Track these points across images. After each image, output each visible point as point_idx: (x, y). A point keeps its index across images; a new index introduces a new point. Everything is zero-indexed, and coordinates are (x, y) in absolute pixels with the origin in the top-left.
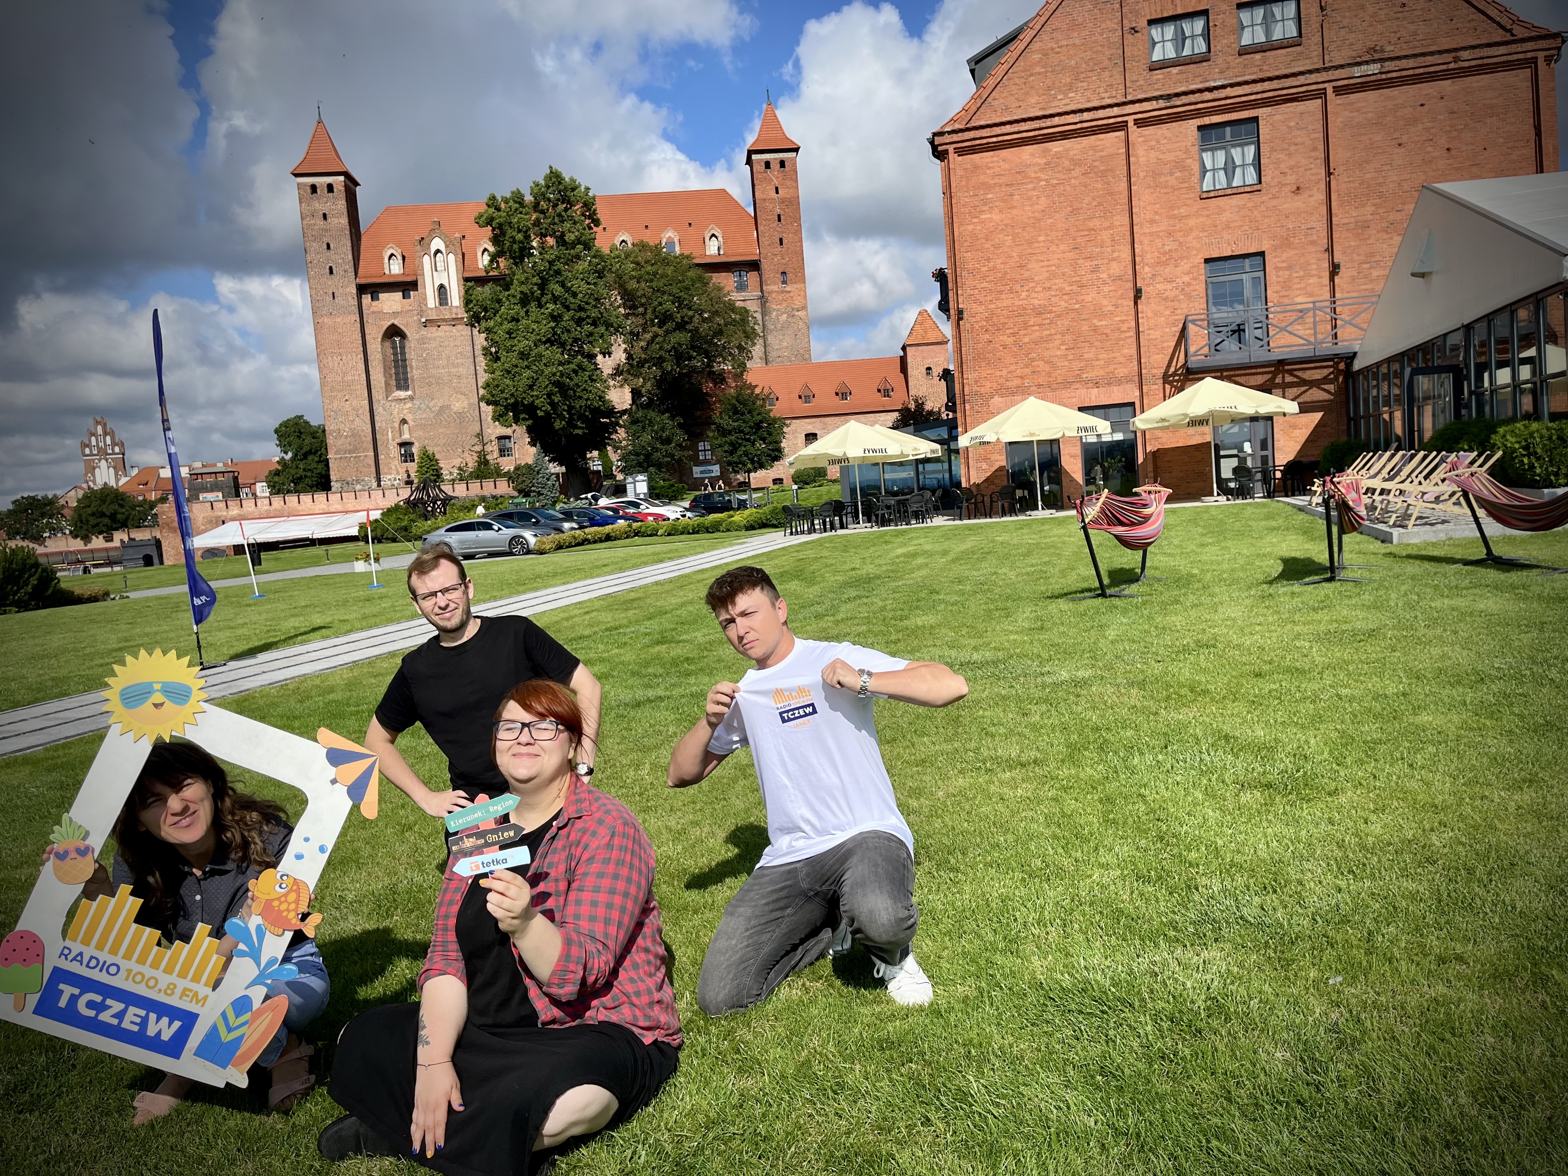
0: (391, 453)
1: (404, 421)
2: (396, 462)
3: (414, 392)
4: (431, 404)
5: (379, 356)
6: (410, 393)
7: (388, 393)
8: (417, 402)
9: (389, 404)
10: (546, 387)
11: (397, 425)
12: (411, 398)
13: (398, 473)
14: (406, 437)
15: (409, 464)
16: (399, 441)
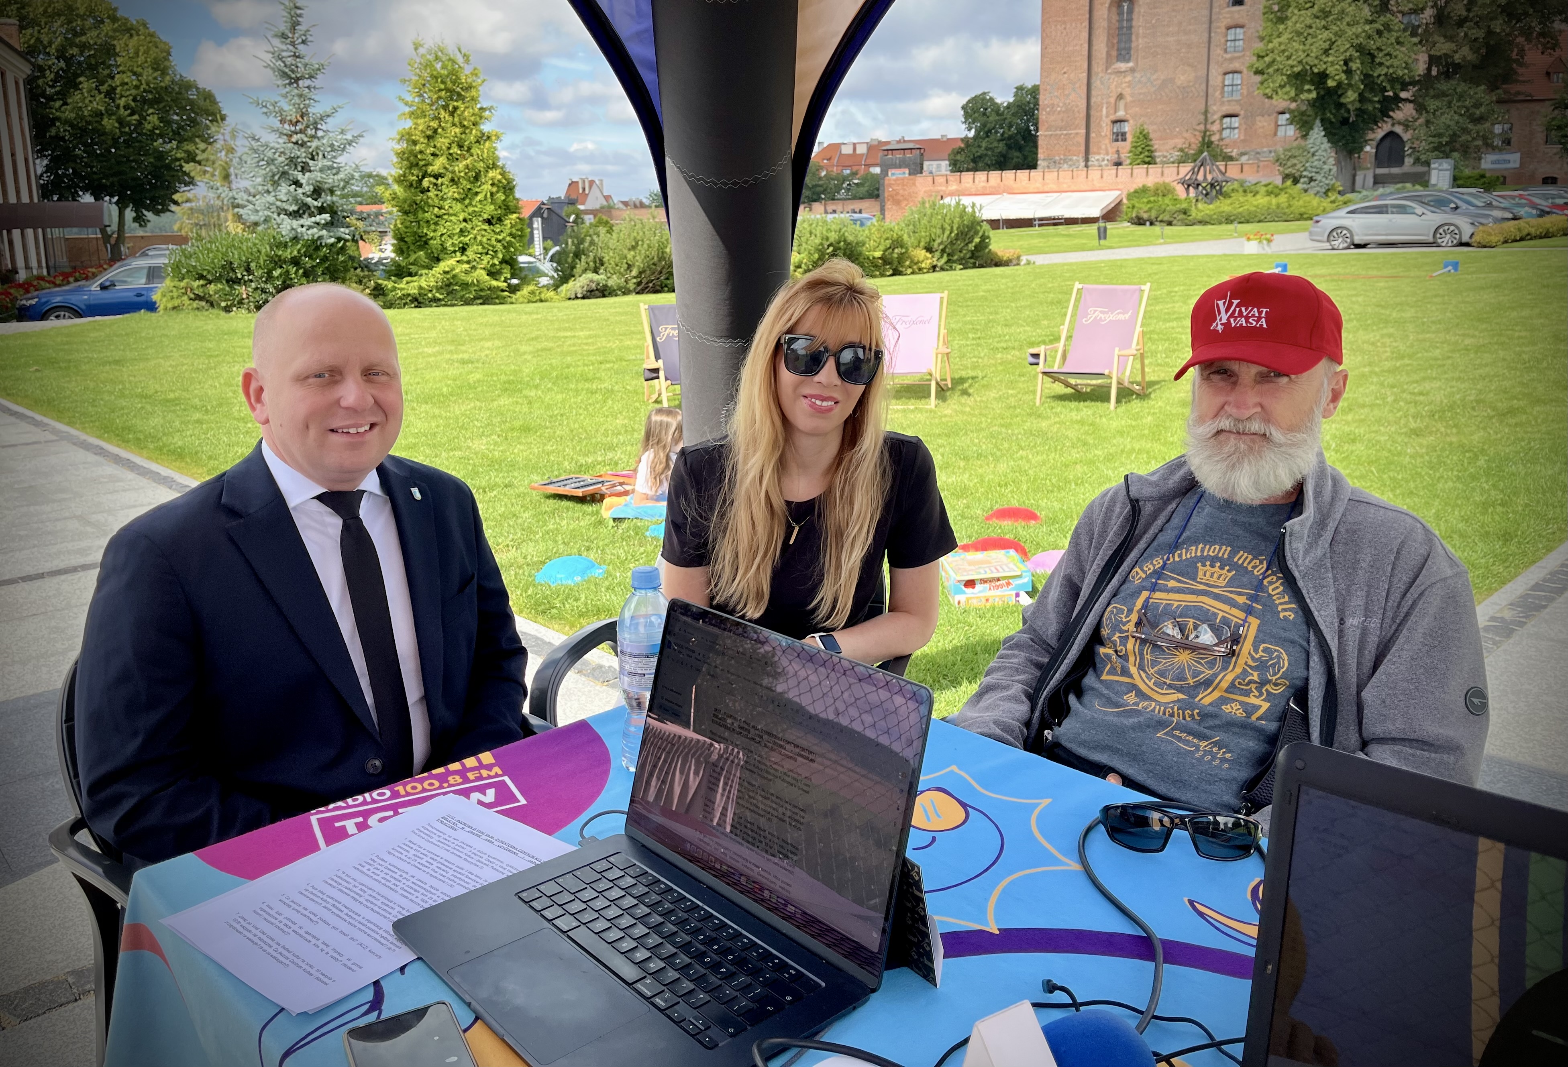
0: (1104, 129)
1: (1120, 97)
2: (1107, 141)
3: (1137, 63)
4: (1155, 77)
5: (1104, 24)
6: (1131, 64)
7: (1108, 64)
8: (1137, 75)
9: (1107, 77)
10: (1346, 51)
11: (1112, 100)
12: (1132, 70)
13: (1107, 154)
14: (1121, 114)
15: (1120, 143)
16: (1113, 118)
